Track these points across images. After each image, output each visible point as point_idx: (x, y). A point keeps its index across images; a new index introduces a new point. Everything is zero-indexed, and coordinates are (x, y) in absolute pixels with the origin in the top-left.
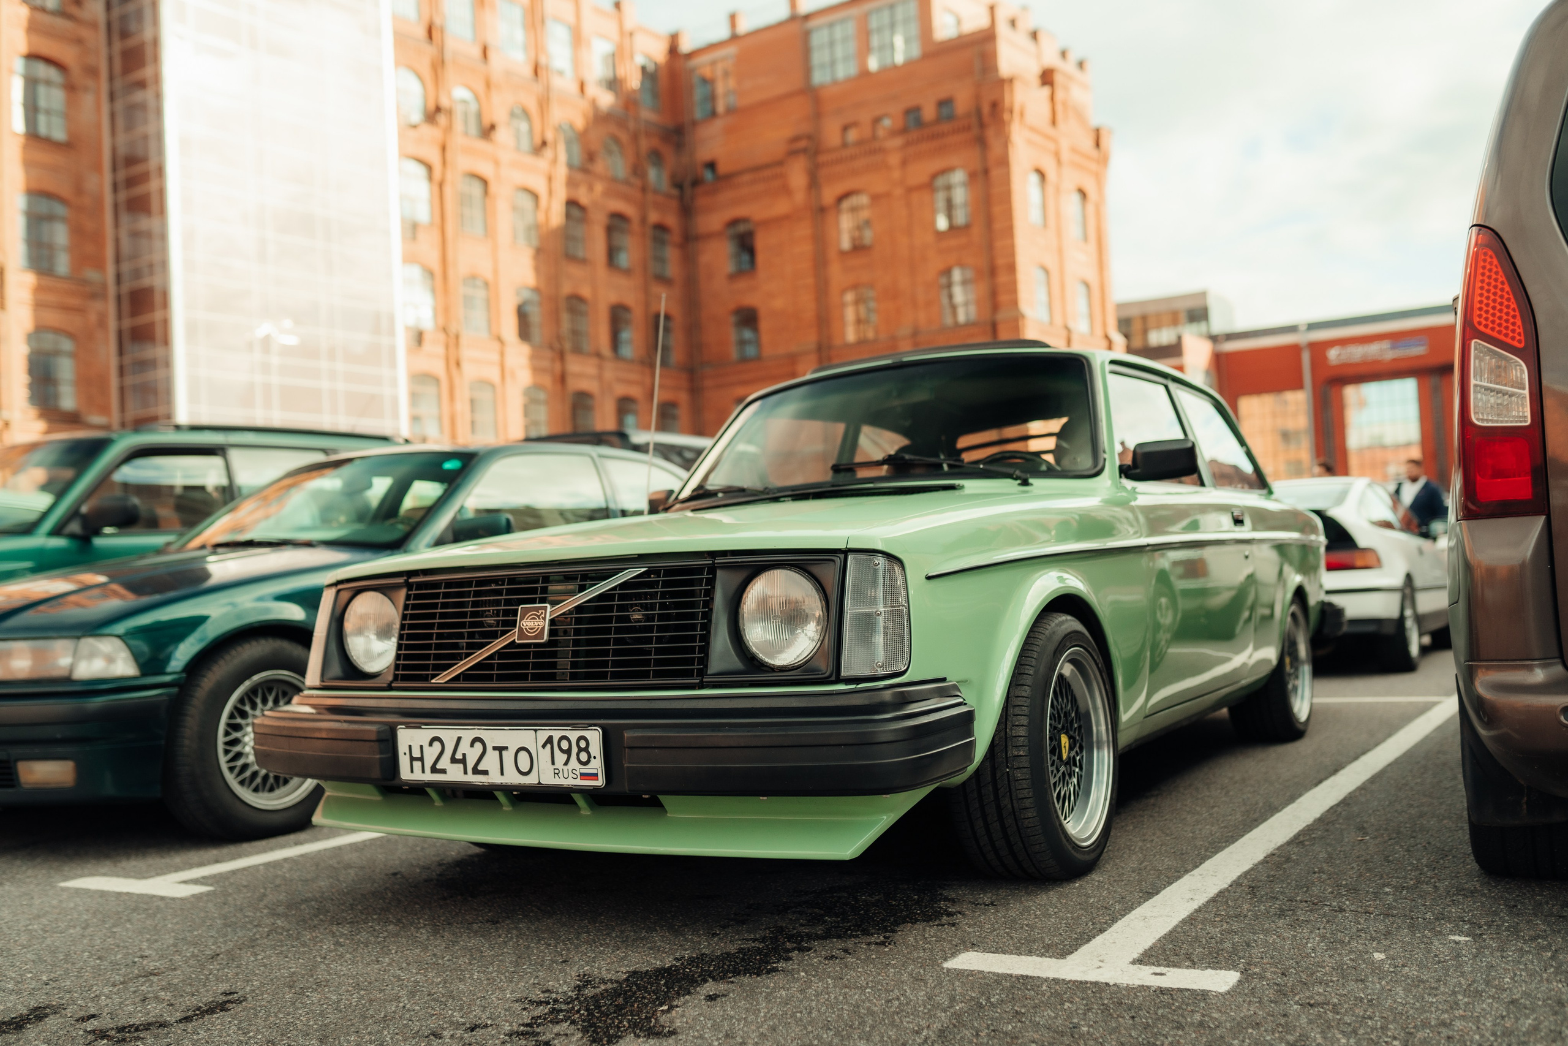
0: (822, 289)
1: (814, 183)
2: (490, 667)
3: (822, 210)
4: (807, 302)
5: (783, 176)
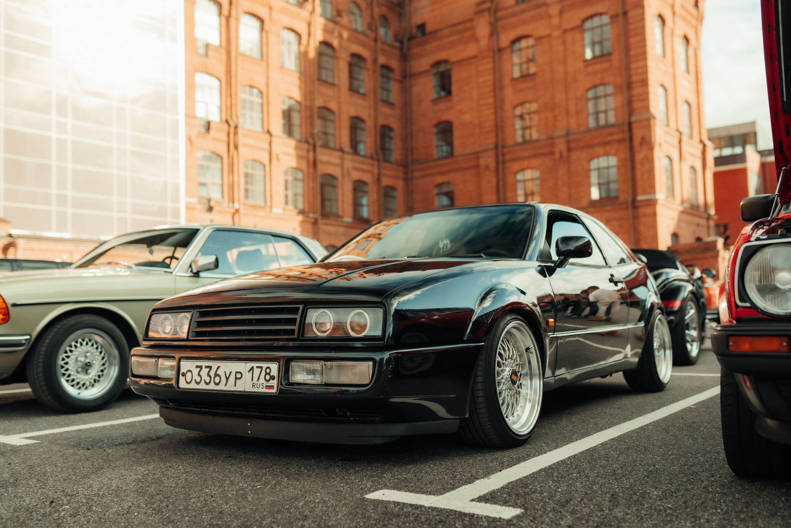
0: (499, 105)
1: (494, 32)
3: (500, 50)
5: (473, 28)
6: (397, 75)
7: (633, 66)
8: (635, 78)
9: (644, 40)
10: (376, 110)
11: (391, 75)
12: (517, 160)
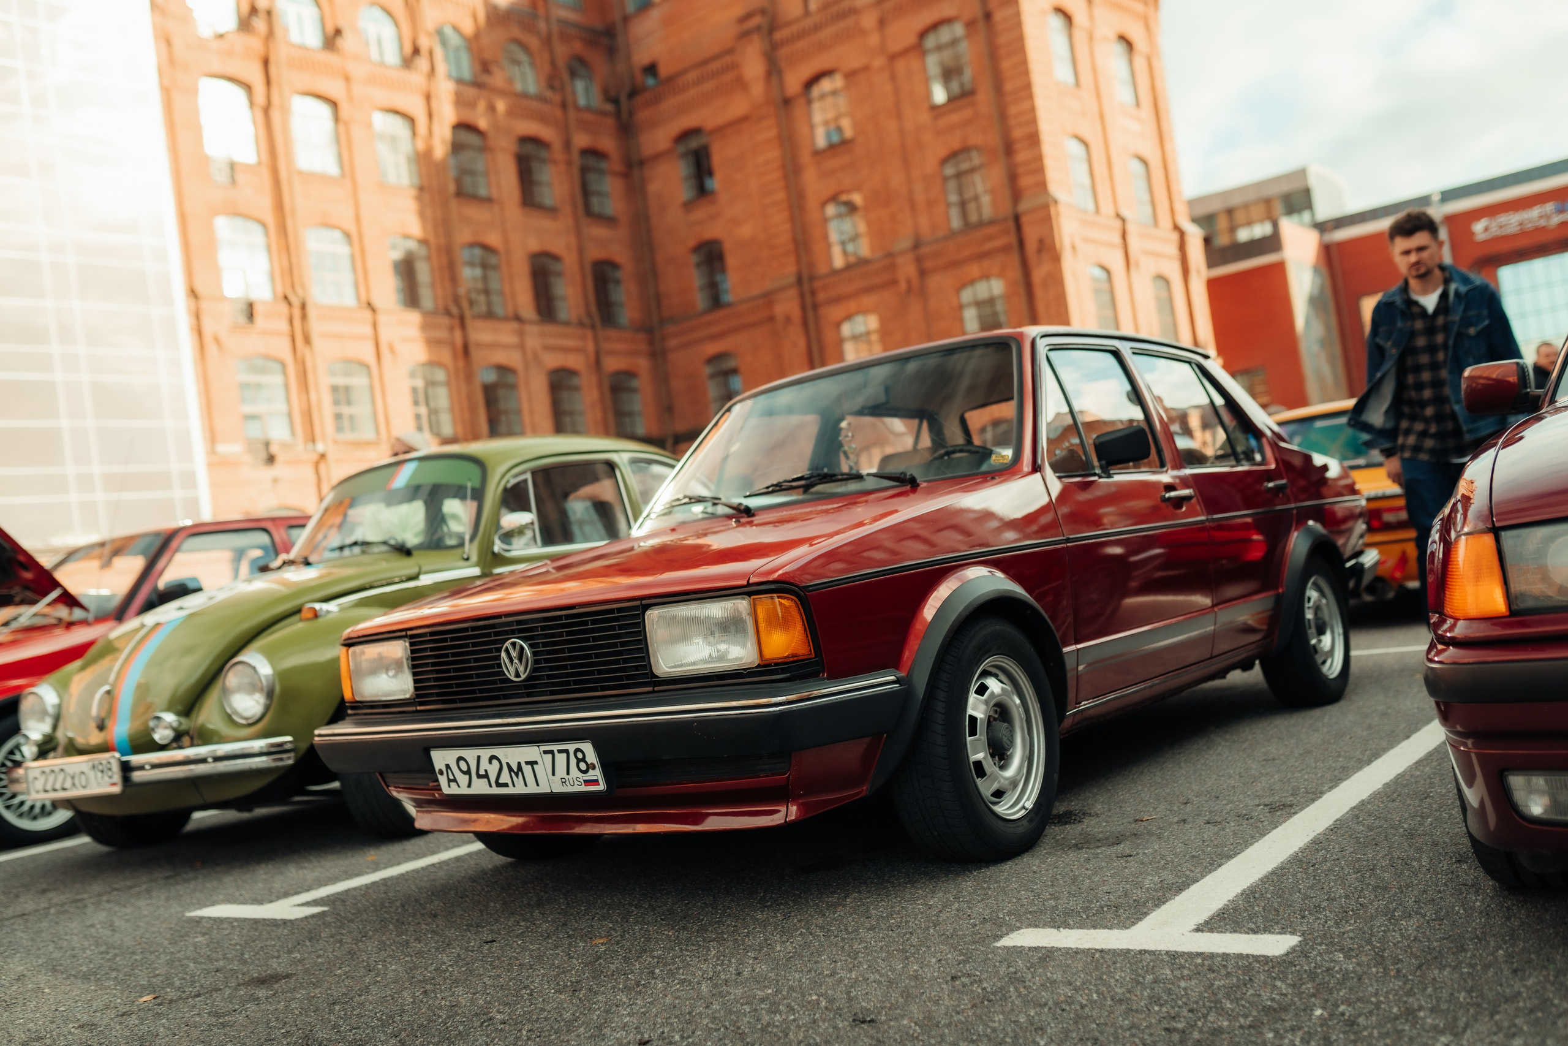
0: (796, 204)
1: (773, 70)
3: (787, 102)
4: (779, 221)
5: (734, 66)
6: (616, 164)
7: (1012, 110)
8: (1017, 133)
9: (1024, 62)
10: (579, 234)
11: (604, 165)
12: (838, 300)
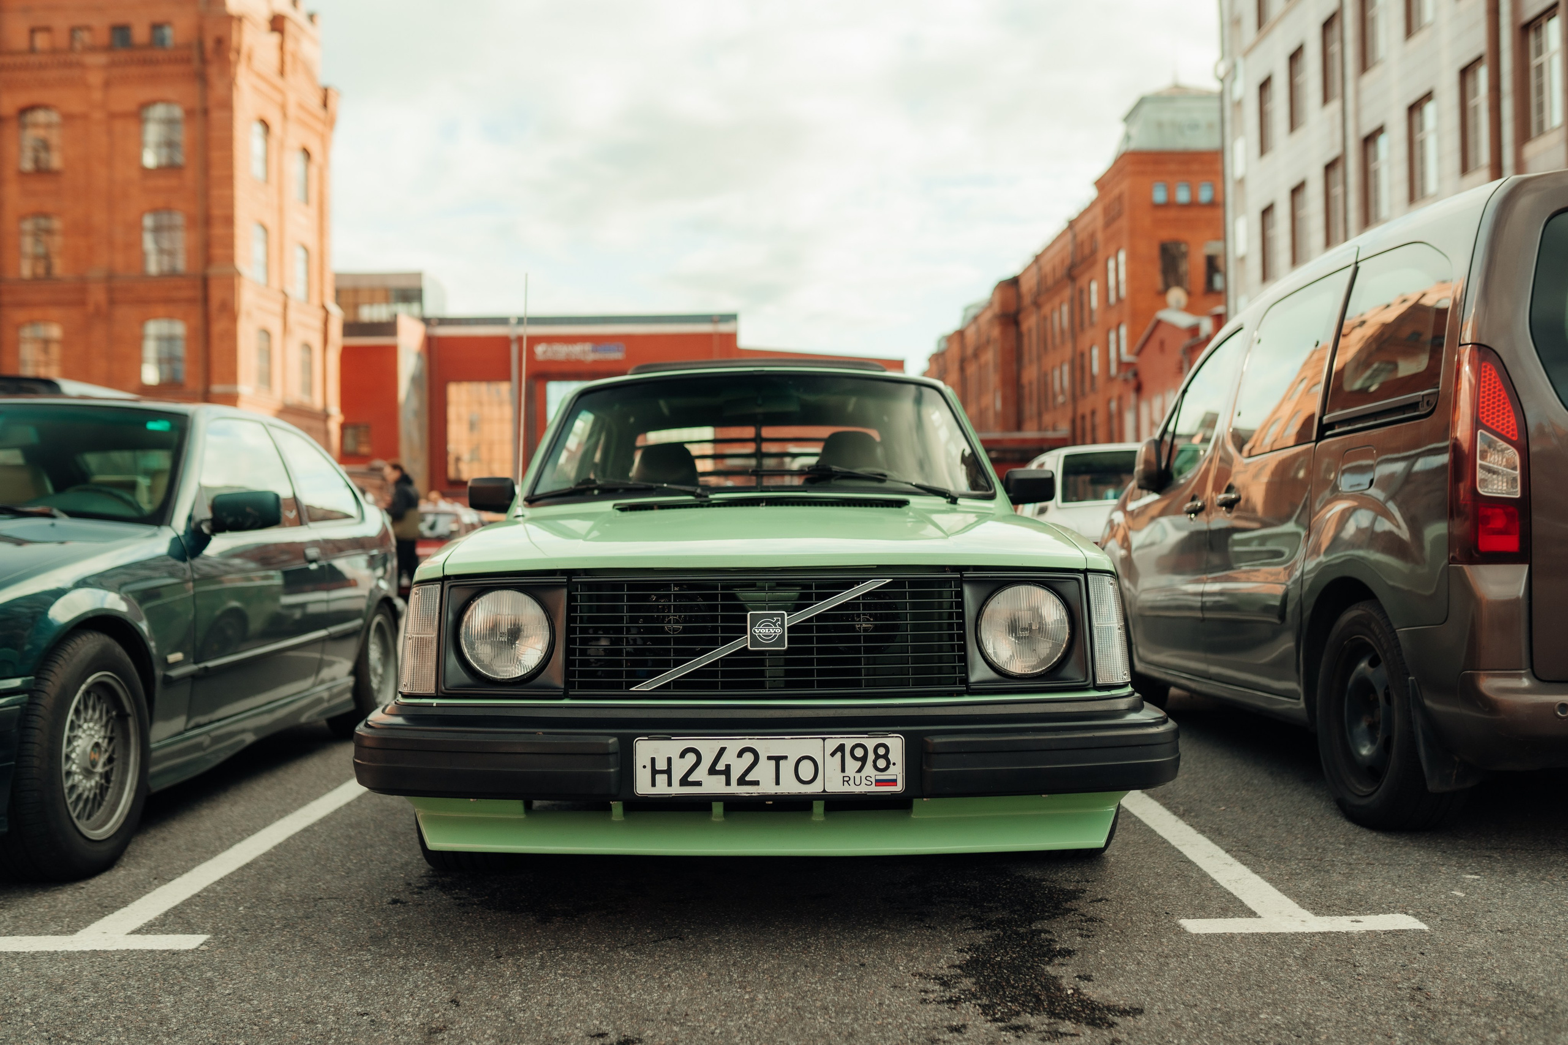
2: (714, 674)
12: (22, 305)
